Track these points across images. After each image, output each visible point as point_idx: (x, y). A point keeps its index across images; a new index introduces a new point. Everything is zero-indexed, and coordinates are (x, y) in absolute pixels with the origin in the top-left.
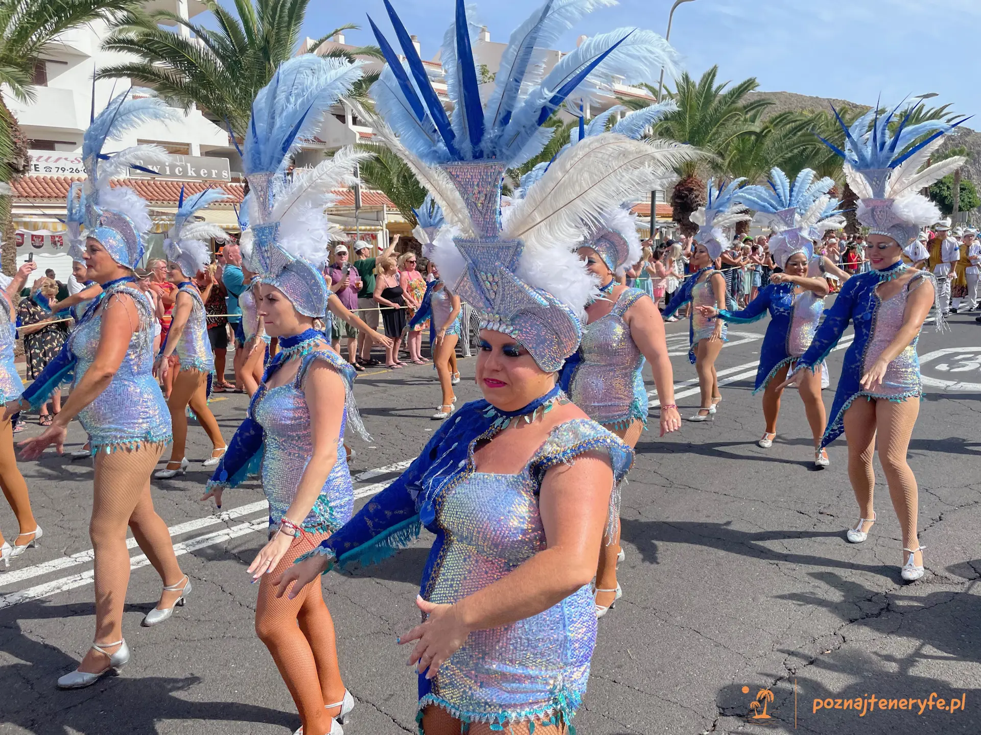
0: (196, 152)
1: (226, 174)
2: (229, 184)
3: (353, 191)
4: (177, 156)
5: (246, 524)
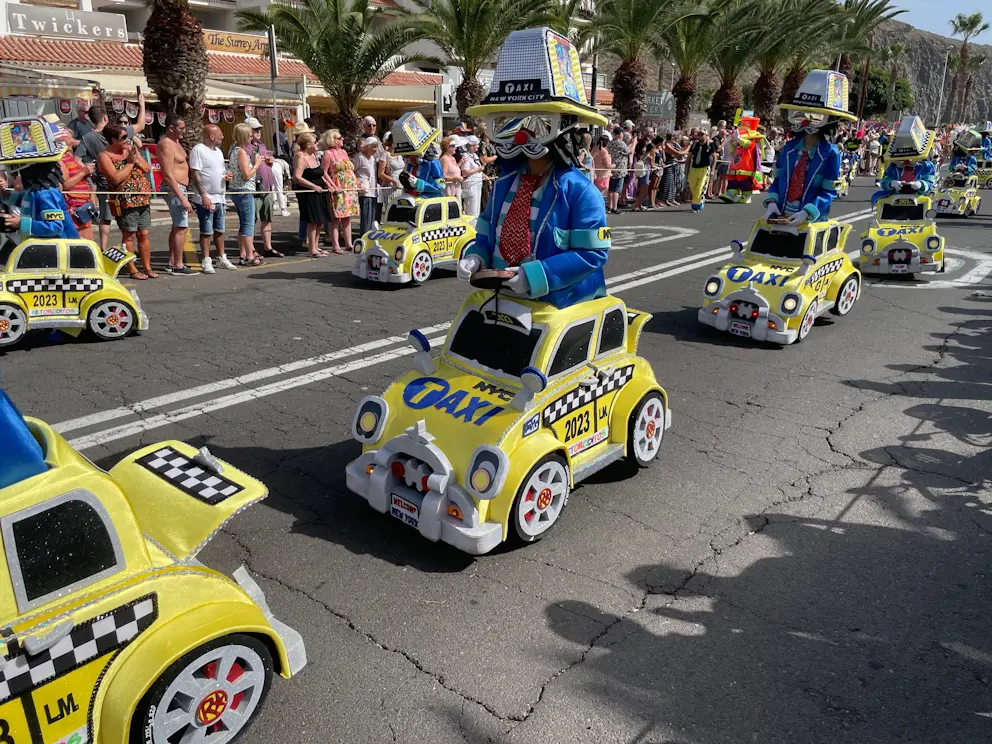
0: (87, 7)
1: (123, 34)
2: (126, 45)
3: (269, 58)
4: (66, 10)
5: (162, 416)
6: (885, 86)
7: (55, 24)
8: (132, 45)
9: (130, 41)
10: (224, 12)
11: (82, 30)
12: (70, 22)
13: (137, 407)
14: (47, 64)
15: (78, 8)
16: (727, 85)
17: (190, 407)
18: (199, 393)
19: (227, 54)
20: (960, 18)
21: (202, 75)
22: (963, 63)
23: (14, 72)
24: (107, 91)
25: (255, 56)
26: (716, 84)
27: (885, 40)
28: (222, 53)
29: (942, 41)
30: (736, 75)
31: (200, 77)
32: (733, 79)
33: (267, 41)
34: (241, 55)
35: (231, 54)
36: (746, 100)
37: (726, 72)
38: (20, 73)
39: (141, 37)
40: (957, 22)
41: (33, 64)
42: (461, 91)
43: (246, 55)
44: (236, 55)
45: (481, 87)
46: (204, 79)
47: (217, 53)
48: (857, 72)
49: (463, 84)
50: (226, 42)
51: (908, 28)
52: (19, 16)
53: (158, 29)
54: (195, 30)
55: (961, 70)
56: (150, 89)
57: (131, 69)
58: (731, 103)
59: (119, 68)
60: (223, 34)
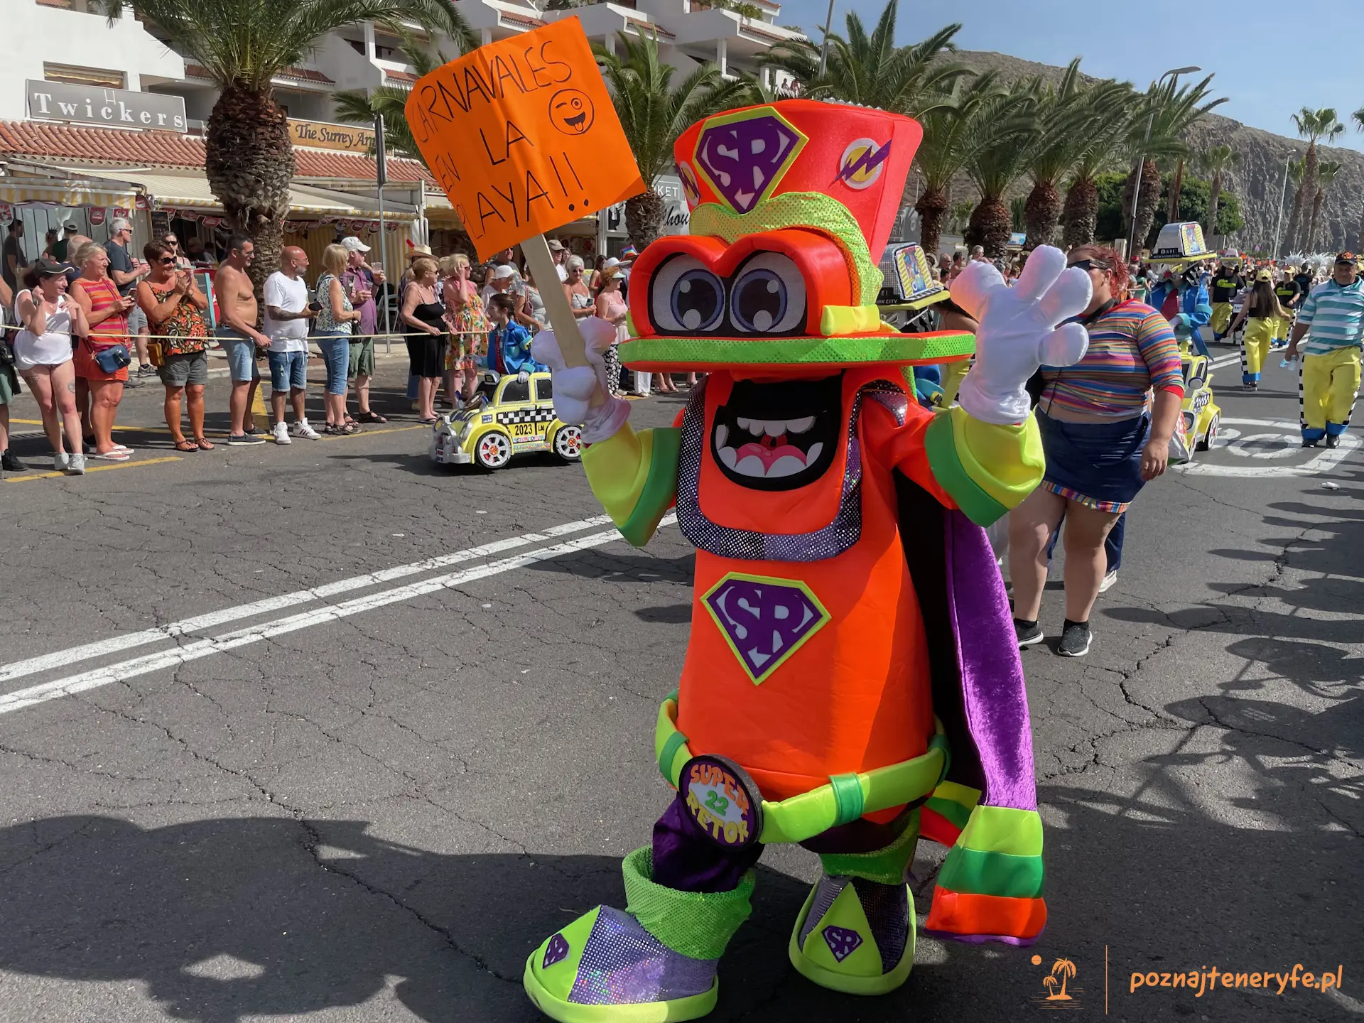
0: (134, 85)
1: (180, 121)
2: (185, 137)
3: (375, 157)
4: (105, 90)
5: (207, 642)
6: (1203, 202)
7: (89, 108)
8: (192, 138)
9: (191, 131)
10: (320, 95)
11: (125, 116)
12: (110, 105)
13: (174, 628)
14: (76, 160)
15: (120, 87)
16: (990, 200)
17: (247, 630)
18: (259, 611)
19: (319, 151)
20: (1305, 112)
21: (285, 179)
22: (1310, 171)
23: (31, 170)
24: (156, 197)
25: (357, 154)
26: (974, 198)
27: (1204, 140)
28: (313, 150)
29: (1282, 142)
30: (1002, 186)
31: (281, 181)
32: (999, 192)
33: (374, 135)
34: (338, 153)
35: (326, 151)
36: (1016, 220)
37: (988, 182)
38: (39, 171)
39: (204, 127)
40: (1302, 119)
41: (58, 159)
42: (632, 204)
43: (345, 153)
44: (332, 152)
46: (286, 186)
47: (307, 149)
48: (1165, 184)
50: (319, 135)
51: (1235, 125)
52: (43, 96)
53: (227, 117)
54: (278, 121)
55: (1308, 181)
56: (215, 197)
57: (191, 168)
58: (995, 224)
59: (174, 167)
60: (315, 125)
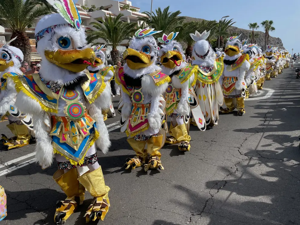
1: (4, 42)
5: (15, 167)
13: (6, 164)
16: (189, 47)
17: (25, 162)
20: (250, 24)
21: (29, 52)
22: (253, 36)
29: (246, 31)
42: (112, 53)
45: (118, 51)
46: (30, 54)
49: (112, 51)
51: (237, 28)
54: (27, 39)
